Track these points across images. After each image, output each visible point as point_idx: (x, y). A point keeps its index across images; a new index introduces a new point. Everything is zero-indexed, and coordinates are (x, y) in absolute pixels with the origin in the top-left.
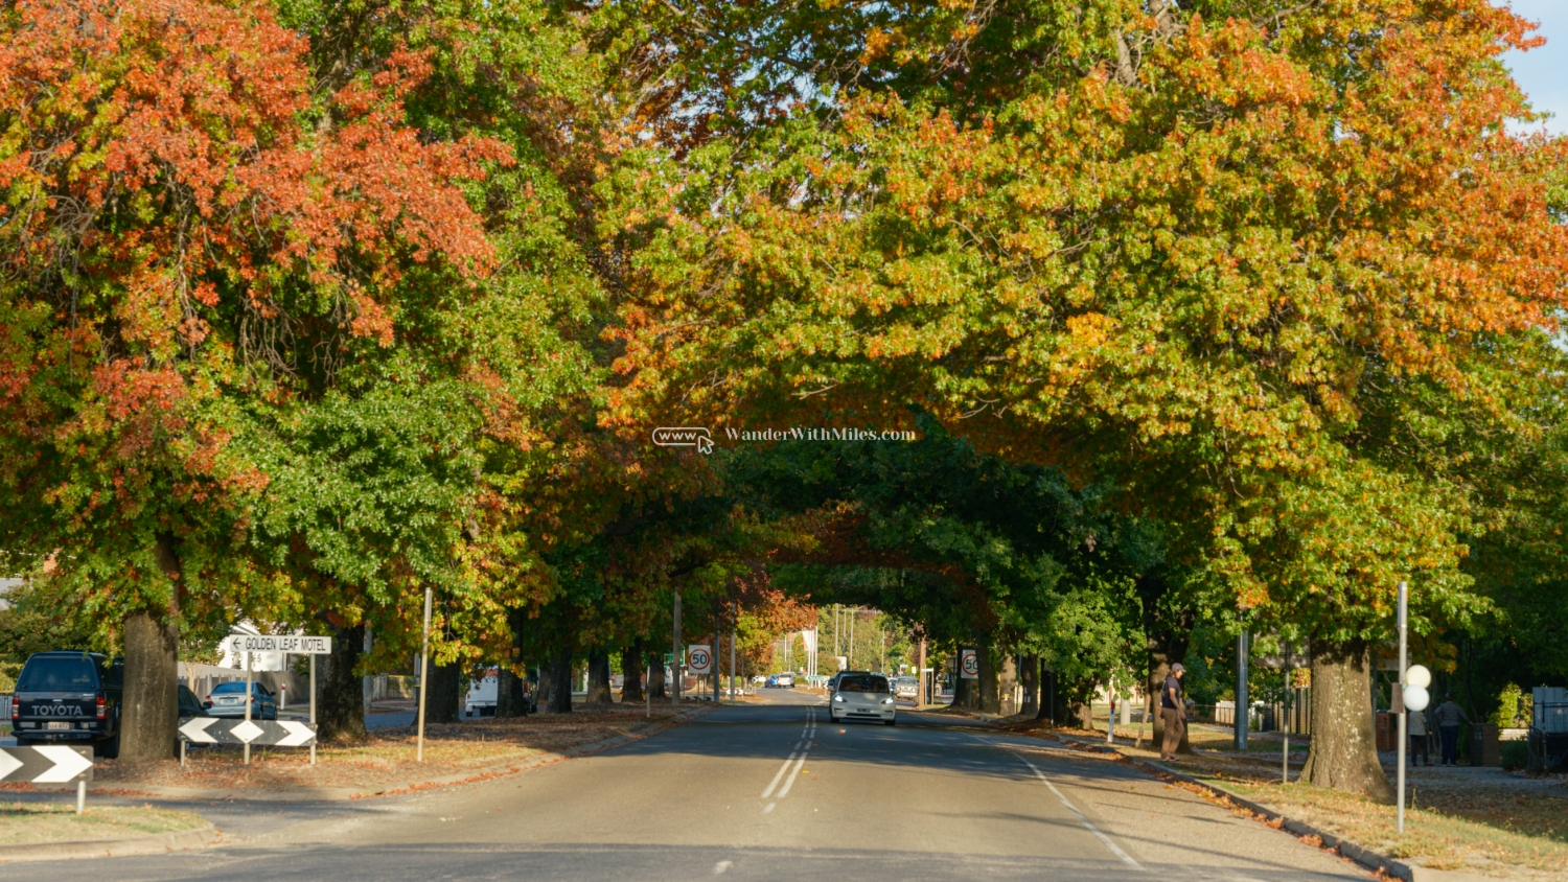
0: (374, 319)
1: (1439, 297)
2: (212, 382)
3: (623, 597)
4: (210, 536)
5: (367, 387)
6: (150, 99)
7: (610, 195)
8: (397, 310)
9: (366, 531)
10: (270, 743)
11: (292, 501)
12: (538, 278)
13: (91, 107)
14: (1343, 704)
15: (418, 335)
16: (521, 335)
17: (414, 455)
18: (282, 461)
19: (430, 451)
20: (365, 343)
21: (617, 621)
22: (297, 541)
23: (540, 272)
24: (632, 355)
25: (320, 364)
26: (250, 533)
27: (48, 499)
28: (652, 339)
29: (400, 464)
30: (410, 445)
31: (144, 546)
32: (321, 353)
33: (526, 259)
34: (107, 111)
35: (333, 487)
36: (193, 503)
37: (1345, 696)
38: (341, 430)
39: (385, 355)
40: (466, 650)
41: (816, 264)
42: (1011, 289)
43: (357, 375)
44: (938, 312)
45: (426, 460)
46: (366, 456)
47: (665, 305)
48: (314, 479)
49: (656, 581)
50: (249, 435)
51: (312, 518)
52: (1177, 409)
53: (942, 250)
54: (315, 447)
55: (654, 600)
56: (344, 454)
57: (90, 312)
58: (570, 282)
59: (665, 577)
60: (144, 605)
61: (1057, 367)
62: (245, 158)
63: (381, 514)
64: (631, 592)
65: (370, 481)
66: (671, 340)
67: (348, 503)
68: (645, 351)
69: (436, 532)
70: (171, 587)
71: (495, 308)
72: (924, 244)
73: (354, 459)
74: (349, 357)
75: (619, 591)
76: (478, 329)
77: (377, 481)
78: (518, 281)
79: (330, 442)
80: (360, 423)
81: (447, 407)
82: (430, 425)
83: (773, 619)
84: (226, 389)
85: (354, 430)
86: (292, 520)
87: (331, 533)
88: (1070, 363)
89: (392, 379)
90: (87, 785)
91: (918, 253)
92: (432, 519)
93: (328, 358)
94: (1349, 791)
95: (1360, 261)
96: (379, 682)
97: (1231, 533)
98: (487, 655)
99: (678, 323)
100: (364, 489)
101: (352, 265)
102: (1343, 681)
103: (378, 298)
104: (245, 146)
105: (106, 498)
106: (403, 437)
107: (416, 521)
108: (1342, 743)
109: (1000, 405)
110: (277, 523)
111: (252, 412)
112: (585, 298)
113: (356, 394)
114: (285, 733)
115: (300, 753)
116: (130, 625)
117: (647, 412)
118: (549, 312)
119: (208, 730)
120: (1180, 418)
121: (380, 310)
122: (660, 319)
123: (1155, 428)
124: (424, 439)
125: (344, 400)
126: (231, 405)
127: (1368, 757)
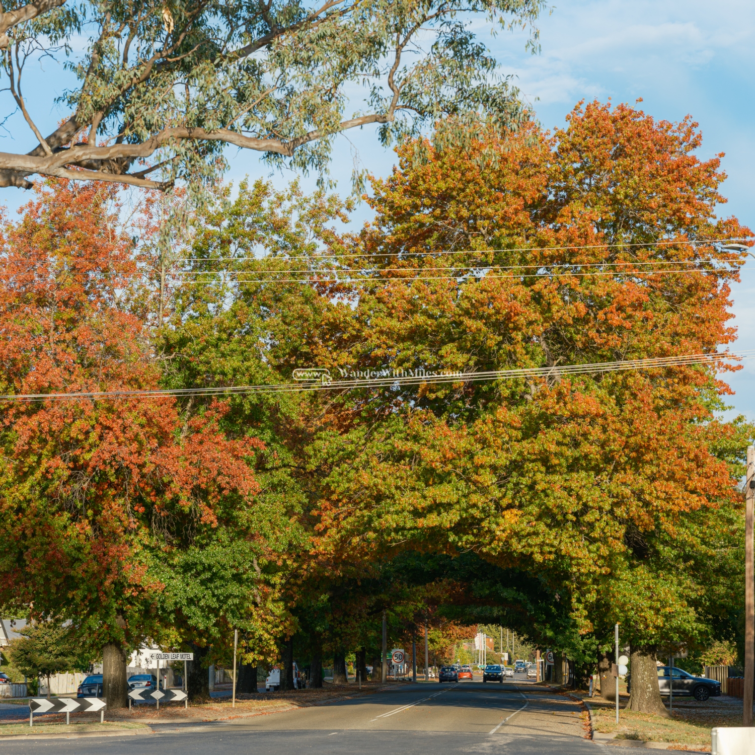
0: (209, 517)
1: (658, 498)
2: (139, 545)
3: (343, 626)
4: (139, 610)
5: (207, 545)
7: (312, 453)
8: (219, 511)
9: (209, 607)
10: (168, 700)
11: (176, 595)
12: (279, 495)
13: (87, 433)
14: (644, 674)
15: (227, 520)
16: (273, 520)
17: (228, 574)
18: (171, 578)
19: (235, 572)
20: (205, 525)
21: (341, 639)
22: (178, 611)
23: (280, 493)
24: (324, 523)
25: (186, 535)
26: (158, 609)
28: (333, 516)
29: (222, 578)
30: (226, 569)
31: (111, 616)
32: (187, 530)
33: (274, 487)
34: (93, 436)
35: (195, 588)
36: (132, 596)
37: (645, 670)
38: (196, 564)
39: (215, 530)
40: (256, 657)
41: (397, 488)
42: (475, 498)
43: (203, 539)
44: (448, 506)
45: (233, 575)
46: (208, 575)
47: (339, 500)
48: (185, 585)
49: (361, 617)
50: (156, 566)
51: (184, 602)
52: (547, 549)
53: (450, 482)
54: (185, 571)
55: (360, 627)
56: (198, 574)
57: (86, 516)
58: (293, 497)
59: (364, 615)
60: (112, 641)
61: (499, 533)
62: (153, 451)
63: (215, 599)
64: (347, 623)
65: (209, 585)
66: (342, 516)
67: (200, 595)
68: (330, 521)
69: (239, 607)
70: (124, 633)
71: (261, 509)
72: (442, 479)
73: (203, 576)
74: (199, 531)
75: (341, 623)
76: (254, 518)
77: (212, 586)
78: (271, 496)
79: (192, 569)
80: (204, 560)
81: (242, 552)
82: (235, 561)
83: (451, 632)
84: (146, 547)
85: (202, 564)
86: (176, 603)
87: (193, 608)
88: (504, 531)
89: (217, 540)
90: (105, 712)
91: (441, 483)
92: (237, 601)
93: (189, 531)
94: (647, 712)
96: (219, 673)
97: (579, 601)
98: (265, 659)
99: (345, 508)
100: (207, 589)
101: (199, 493)
102: (644, 663)
103: (210, 506)
104: (153, 447)
105: (94, 595)
106: (223, 567)
107: (230, 602)
108: (644, 691)
109: (478, 547)
110: (170, 605)
111: (157, 556)
112: (300, 502)
113: (202, 547)
114: (174, 695)
115: (181, 703)
116: (105, 649)
117: (331, 548)
118: (285, 510)
119: (141, 694)
120: (550, 553)
121: (211, 512)
122: (337, 507)
123: (538, 558)
124: (232, 567)
125: (197, 550)
126: (147, 553)
127: (655, 697)
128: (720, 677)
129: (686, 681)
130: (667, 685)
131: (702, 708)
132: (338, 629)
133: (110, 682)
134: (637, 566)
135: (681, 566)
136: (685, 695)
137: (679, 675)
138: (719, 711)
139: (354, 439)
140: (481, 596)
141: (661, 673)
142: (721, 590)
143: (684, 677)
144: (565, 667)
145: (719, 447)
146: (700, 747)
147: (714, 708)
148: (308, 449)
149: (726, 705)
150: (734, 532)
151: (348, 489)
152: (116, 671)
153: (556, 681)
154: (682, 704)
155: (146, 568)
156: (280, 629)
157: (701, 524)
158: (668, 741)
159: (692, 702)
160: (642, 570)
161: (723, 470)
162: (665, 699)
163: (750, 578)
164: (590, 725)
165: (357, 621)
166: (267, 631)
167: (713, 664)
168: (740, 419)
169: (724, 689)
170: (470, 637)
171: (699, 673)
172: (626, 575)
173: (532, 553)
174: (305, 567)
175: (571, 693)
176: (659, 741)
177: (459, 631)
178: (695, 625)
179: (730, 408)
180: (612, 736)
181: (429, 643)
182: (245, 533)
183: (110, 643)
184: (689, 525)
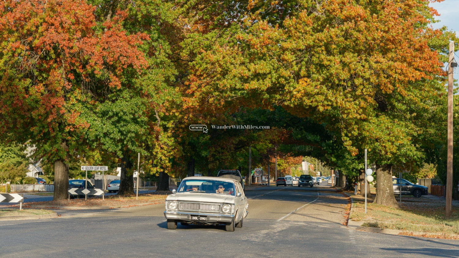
0: (115, 82)
2: (75, 99)
3: (221, 155)
5: (117, 100)
6: (53, 25)
7: (184, 46)
8: (123, 79)
10: (92, 194)
11: (96, 130)
12: (161, 70)
13: (37, 27)
14: (384, 182)
15: (129, 85)
16: (156, 85)
17: (128, 118)
18: (94, 120)
19: (132, 117)
21: (219, 161)
23: (162, 68)
24: (192, 89)
25: (104, 94)
26: (85, 139)
27: (31, 130)
28: (197, 85)
29: (125, 120)
30: (127, 115)
31: (58, 143)
33: (157, 65)
34: (41, 29)
35: (108, 127)
36: (70, 131)
37: (385, 179)
38: (109, 111)
39: (120, 91)
40: (158, 170)
41: (231, 64)
43: (113, 96)
44: (264, 76)
45: (132, 119)
46: (116, 118)
47: (201, 75)
48: (102, 124)
50: (86, 113)
51: (102, 135)
54: (103, 116)
56: (110, 118)
57: (41, 81)
58: (169, 71)
59: (232, 149)
60: (59, 158)
61: (295, 93)
62: (78, 40)
63: (120, 134)
64: (223, 153)
65: (117, 125)
66: (203, 85)
67: (111, 131)
68: (196, 88)
70: (66, 153)
71: (149, 78)
73: (113, 119)
74: (111, 92)
75: (219, 153)
76: (144, 83)
77: (119, 125)
78: (156, 70)
79: (107, 115)
80: (114, 109)
81: (137, 105)
82: (132, 110)
83: (289, 160)
84: (79, 101)
85: (112, 111)
86: (96, 136)
87: (107, 139)
88: (298, 92)
89: (123, 97)
90: (23, 203)
94: (386, 205)
95: (377, 62)
98: (164, 172)
99: (205, 80)
100: (116, 127)
101: (110, 67)
102: (383, 175)
103: (117, 76)
104: (78, 37)
105: (46, 130)
106: (125, 113)
107: (129, 135)
108: (384, 193)
109: (282, 102)
110: (92, 136)
111: (86, 107)
112: (173, 75)
113: (113, 101)
114: (96, 192)
115: (100, 197)
116: (56, 164)
117: (196, 104)
118: (164, 79)
119: (76, 191)
120: (328, 105)
121: (117, 79)
122: (200, 79)
123: (321, 109)
124: (130, 114)
125: (110, 103)
126: (80, 105)
127: (391, 196)
128: (427, 185)
129: (409, 186)
130: (398, 189)
131: (418, 202)
132: (218, 156)
133: (58, 183)
134: (380, 115)
135: (408, 116)
136: (408, 194)
137: (404, 183)
138: (429, 204)
139: (209, 38)
140: (297, 139)
141: (395, 182)
142: (432, 131)
143: (408, 184)
144: (344, 178)
145: (431, 44)
146: (422, 233)
147: (425, 202)
148: (182, 44)
149: (431, 200)
150: (440, 96)
151: (206, 69)
152: (62, 177)
153: (340, 186)
154: (407, 199)
155: (79, 114)
156: (171, 153)
157: (420, 90)
158: (399, 229)
159: (412, 198)
160: (384, 118)
161: (435, 56)
162: (397, 196)
163: (451, 123)
164: (349, 214)
165: (228, 152)
166: (164, 155)
167: (422, 177)
168: (444, 28)
169: (429, 191)
170: (299, 163)
171: (415, 182)
172: (374, 120)
173: (318, 106)
174: (186, 117)
175: (345, 192)
176: (392, 228)
177: (293, 160)
178: (415, 153)
179: (438, 21)
180: (360, 224)
181: (277, 166)
182: (139, 93)
183: (58, 160)
184: (413, 90)
